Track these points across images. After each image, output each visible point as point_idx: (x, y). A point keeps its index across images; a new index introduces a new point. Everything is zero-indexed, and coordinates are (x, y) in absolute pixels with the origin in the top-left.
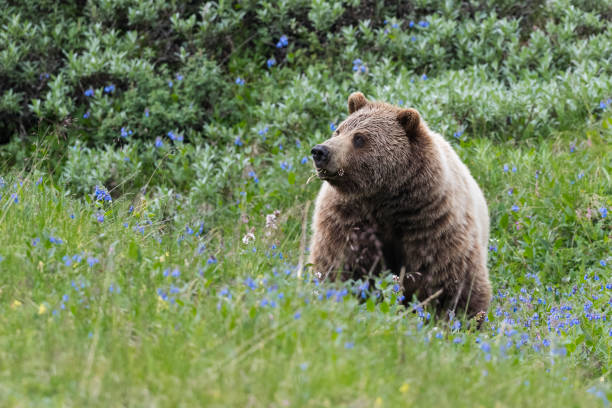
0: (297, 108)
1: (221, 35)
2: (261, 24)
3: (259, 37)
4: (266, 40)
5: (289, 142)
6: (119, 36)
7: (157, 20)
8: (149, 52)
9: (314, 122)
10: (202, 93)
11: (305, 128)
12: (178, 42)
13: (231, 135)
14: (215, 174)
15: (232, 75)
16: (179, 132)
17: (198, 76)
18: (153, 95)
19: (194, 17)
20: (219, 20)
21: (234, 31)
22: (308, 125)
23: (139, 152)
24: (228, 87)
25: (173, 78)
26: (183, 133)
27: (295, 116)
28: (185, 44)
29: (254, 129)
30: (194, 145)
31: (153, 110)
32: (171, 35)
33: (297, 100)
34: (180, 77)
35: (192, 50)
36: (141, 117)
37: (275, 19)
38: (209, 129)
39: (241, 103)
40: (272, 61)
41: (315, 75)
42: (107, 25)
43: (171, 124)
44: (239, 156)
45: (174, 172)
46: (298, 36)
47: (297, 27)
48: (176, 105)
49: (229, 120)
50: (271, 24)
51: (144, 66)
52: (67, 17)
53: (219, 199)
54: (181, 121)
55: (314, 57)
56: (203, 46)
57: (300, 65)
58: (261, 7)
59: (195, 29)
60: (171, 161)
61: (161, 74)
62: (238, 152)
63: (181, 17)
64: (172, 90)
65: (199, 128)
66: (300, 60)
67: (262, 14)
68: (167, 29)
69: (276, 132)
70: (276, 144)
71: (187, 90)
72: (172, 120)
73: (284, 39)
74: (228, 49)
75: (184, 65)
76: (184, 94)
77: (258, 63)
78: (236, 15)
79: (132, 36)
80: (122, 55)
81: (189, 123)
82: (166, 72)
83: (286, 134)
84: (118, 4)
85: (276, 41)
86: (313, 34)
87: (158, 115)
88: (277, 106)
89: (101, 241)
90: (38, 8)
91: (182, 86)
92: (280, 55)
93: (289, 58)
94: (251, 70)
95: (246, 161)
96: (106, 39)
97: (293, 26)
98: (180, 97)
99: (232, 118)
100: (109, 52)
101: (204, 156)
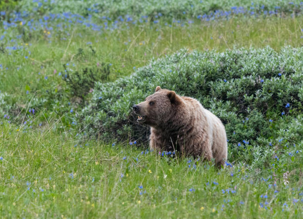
0: (294, 131)
1: (263, 102)
2: (279, 98)
3: (278, 103)
4: (281, 105)
5: (290, 144)
6: (223, 103)
7: (238, 97)
8: (235, 109)
9: (300, 137)
10: (256, 125)
11: (297, 139)
12: (246, 105)
13: (268, 142)
14: (262, 157)
15: (267, 118)
16: (247, 140)
17: (254, 118)
18: (237, 126)
19: (253, 95)
20: (262, 96)
21: (268, 101)
22: (298, 138)
23: (231, 148)
24: (266, 123)
25: (245, 119)
26: (248, 141)
27: (293, 134)
28: (249, 106)
29: (277, 140)
30: (253, 146)
31: (237, 132)
32: (244, 102)
33: (294, 128)
34: (247, 119)
35: (252, 108)
36: (232, 134)
37: (284, 96)
38: (259, 139)
39: (271, 129)
40: (283, 113)
41: (301, 119)
42: (219, 98)
43: (244, 137)
44: (271, 150)
45: (245, 156)
46: (293, 103)
47: (293, 99)
48: (246, 130)
49: (266, 136)
50: (283, 98)
51: (233, 114)
52: (203, 95)
53: (263, 167)
54: (248, 136)
55: (300, 111)
56: (256, 107)
57: (294, 114)
58: (279, 92)
59: (253, 100)
60: (244, 152)
61: (240, 117)
62: (270, 148)
63: (248, 95)
64: (244, 124)
65: (255, 139)
66: (294, 113)
67: (279, 94)
68: (242, 100)
69: (285, 141)
70: (285, 145)
71: (250, 124)
72: (244, 135)
73: (288, 104)
74: (266, 108)
75: (249, 114)
76: (249, 125)
77: (278, 114)
78: (269, 95)
79: (228, 103)
80: (224, 110)
81: (251, 137)
82: (242, 117)
83: (290, 142)
84: (223, 90)
85: (285, 105)
86: (299, 102)
87: (239, 133)
88: (286, 131)
89: (232, 183)
90: (191, 91)
91: (248, 123)
92: (286, 111)
93: (290, 112)
94: (275, 116)
95: (273, 152)
96: (218, 104)
97: (292, 99)
98: (247, 127)
99: (267, 135)
100: (219, 109)
101: (257, 150)
